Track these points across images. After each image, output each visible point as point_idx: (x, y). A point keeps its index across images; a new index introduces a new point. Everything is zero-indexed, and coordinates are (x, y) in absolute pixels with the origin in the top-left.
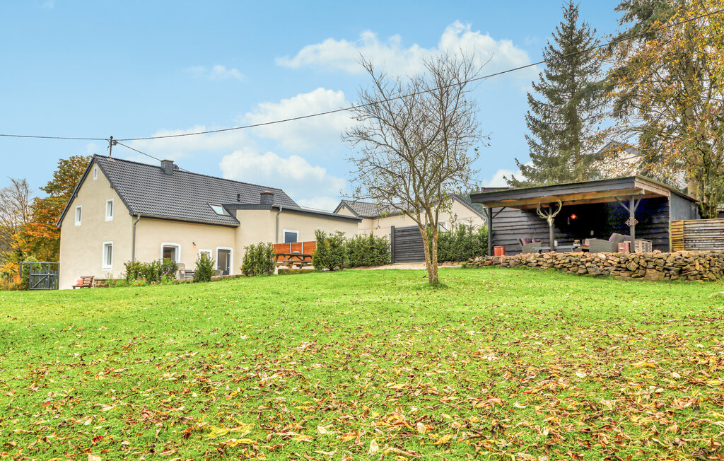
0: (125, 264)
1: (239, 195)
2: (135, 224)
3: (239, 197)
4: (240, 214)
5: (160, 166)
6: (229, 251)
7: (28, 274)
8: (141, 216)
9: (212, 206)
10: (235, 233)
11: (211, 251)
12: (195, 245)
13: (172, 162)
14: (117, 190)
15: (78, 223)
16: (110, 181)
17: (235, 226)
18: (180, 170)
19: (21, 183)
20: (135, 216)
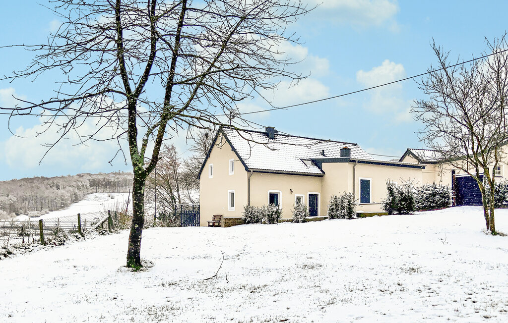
1: (323, 151)
2: (249, 177)
4: (325, 166)
5: (265, 132)
6: (317, 195)
8: (254, 171)
9: (304, 161)
10: (322, 181)
11: (303, 196)
12: (292, 191)
13: (273, 128)
14: (236, 152)
15: (211, 177)
16: (231, 146)
17: (321, 176)
18: (279, 133)
19: (170, 147)
20: (249, 171)
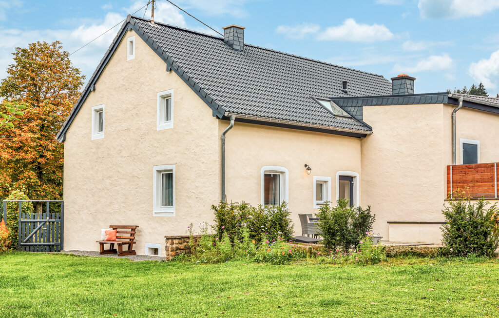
0: (213, 207)
1: (345, 83)
2: (224, 134)
3: (345, 87)
4: (370, 114)
5: (223, 36)
6: (353, 178)
7: (15, 218)
8: (237, 120)
9: (321, 102)
10: (363, 147)
11: (328, 180)
12: (309, 169)
14: (182, 75)
15: (97, 135)
16: (166, 60)
17: (362, 135)
20: (226, 119)
